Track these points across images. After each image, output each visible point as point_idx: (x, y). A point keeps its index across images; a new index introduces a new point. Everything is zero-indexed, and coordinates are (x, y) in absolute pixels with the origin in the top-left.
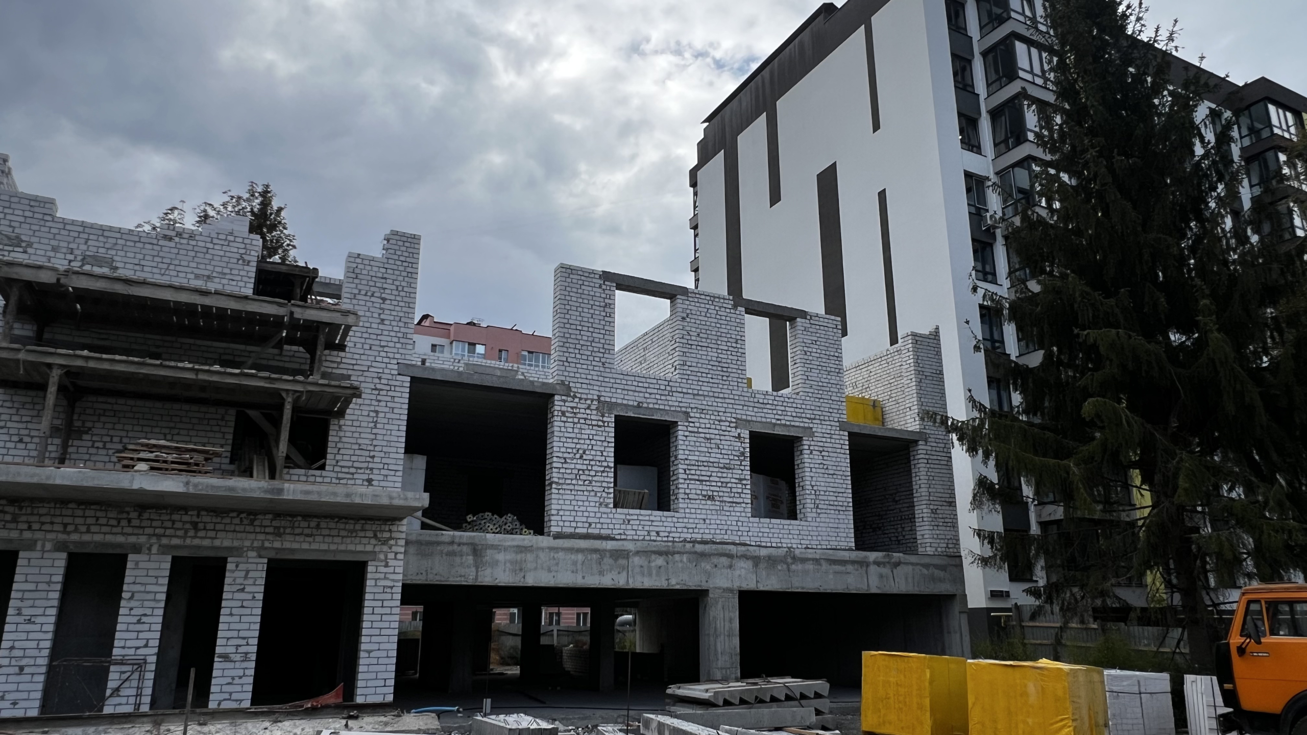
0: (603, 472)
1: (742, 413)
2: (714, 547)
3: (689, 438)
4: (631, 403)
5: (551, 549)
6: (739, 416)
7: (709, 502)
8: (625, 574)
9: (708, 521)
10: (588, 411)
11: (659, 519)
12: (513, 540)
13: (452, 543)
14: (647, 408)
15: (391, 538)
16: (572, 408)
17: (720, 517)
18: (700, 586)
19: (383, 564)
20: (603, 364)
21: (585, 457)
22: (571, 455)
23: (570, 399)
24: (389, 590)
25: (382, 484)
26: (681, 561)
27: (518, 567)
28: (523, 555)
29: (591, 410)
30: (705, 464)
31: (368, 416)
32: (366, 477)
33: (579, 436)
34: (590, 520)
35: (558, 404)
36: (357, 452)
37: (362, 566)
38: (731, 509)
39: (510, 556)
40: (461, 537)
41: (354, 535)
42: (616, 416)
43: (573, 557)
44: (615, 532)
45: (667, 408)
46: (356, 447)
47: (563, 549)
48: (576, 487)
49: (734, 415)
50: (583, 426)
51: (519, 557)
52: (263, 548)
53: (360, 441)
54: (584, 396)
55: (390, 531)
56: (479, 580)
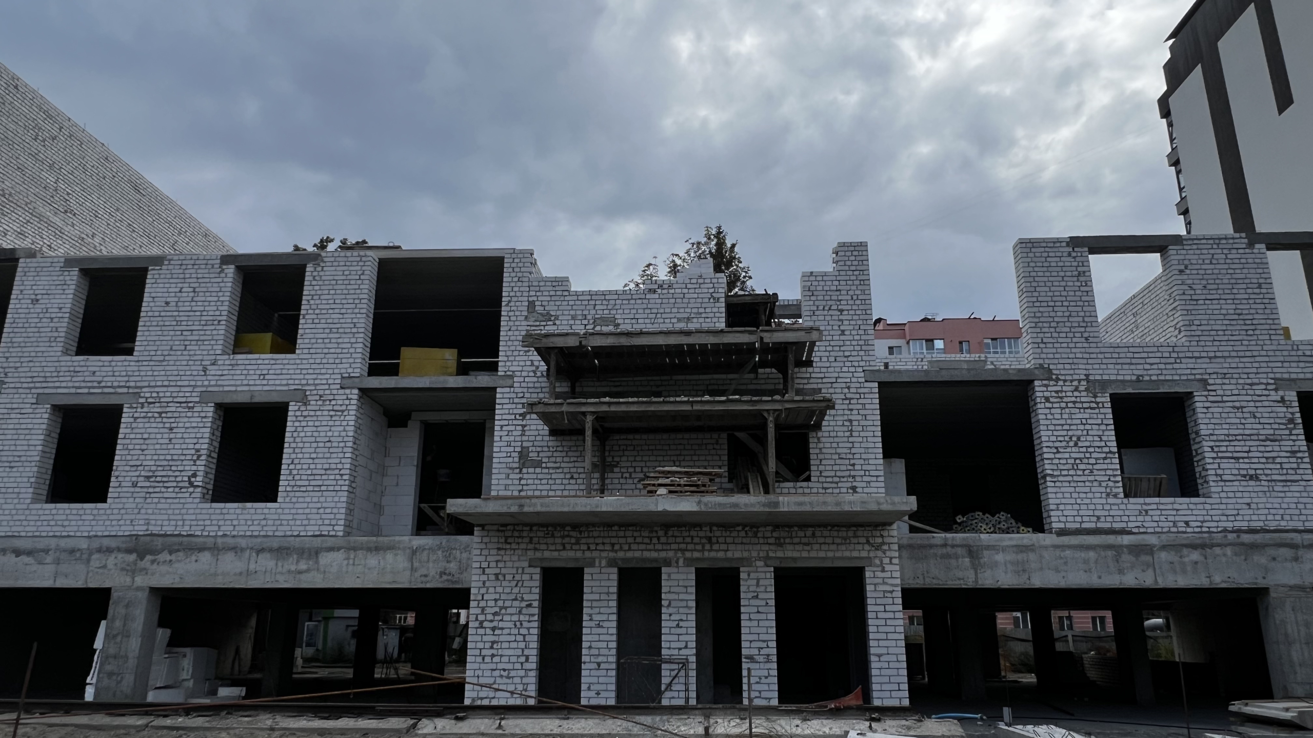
0: (1105, 458)
1: (1282, 372)
2: (1268, 536)
3: (1211, 410)
4: (1128, 378)
5: (1056, 547)
6: (1278, 376)
7: (1252, 483)
8: (1150, 572)
9: (1253, 506)
10: (1076, 394)
11: (1185, 506)
12: (1011, 539)
13: (945, 545)
14: (1151, 381)
15: (883, 543)
16: (1057, 392)
17: (1270, 500)
18: (1256, 584)
19: (880, 569)
20: (1086, 339)
21: (1080, 444)
22: (1064, 444)
23: (1052, 383)
24: (889, 595)
25: (866, 490)
26: (1225, 555)
27: (1021, 568)
28: (1025, 555)
29: (1080, 392)
30: (1239, 438)
31: (843, 425)
32: (850, 485)
33: (1069, 422)
34: (1097, 513)
35: (1040, 390)
36: (838, 462)
37: (859, 573)
38: (1286, 489)
39: (1010, 557)
40: (953, 539)
41: (848, 541)
42: (1111, 395)
43: (1083, 555)
44: (1130, 525)
45: (1176, 378)
46: (836, 457)
47: (1070, 547)
48: (1075, 478)
49: (1271, 375)
50: (1073, 411)
51: (1020, 557)
52: (767, 558)
53: (839, 451)
54: (1068, 378)
55: (882, 536)
56: (980, 582)
